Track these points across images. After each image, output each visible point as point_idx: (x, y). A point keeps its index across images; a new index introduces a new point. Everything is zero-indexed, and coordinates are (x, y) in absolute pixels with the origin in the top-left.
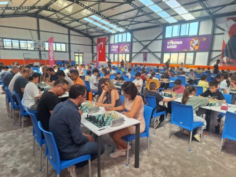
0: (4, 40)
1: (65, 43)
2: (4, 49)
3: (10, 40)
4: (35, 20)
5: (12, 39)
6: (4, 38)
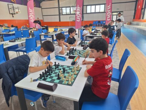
0: (63, 8)
1: (104, 4)
2: (62, 15)
3: (65, 8)
5: (66, 7)
6: (62, 7)
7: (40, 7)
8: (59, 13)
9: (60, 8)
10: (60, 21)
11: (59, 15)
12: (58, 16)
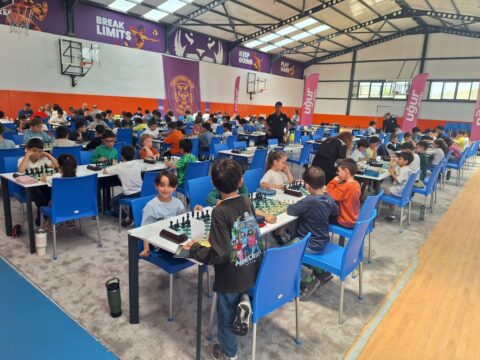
0: (362, 84)
2: (358, 99)
3: (369, 84)
4: (420, 38)
5: (372, 81)
6: (360, 81)
7: (301, 77)
8: (350, 94)
9: (355, 84)
10: (348, 113)
11: (349, 99)
12: (346, 101)
